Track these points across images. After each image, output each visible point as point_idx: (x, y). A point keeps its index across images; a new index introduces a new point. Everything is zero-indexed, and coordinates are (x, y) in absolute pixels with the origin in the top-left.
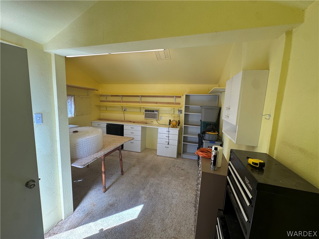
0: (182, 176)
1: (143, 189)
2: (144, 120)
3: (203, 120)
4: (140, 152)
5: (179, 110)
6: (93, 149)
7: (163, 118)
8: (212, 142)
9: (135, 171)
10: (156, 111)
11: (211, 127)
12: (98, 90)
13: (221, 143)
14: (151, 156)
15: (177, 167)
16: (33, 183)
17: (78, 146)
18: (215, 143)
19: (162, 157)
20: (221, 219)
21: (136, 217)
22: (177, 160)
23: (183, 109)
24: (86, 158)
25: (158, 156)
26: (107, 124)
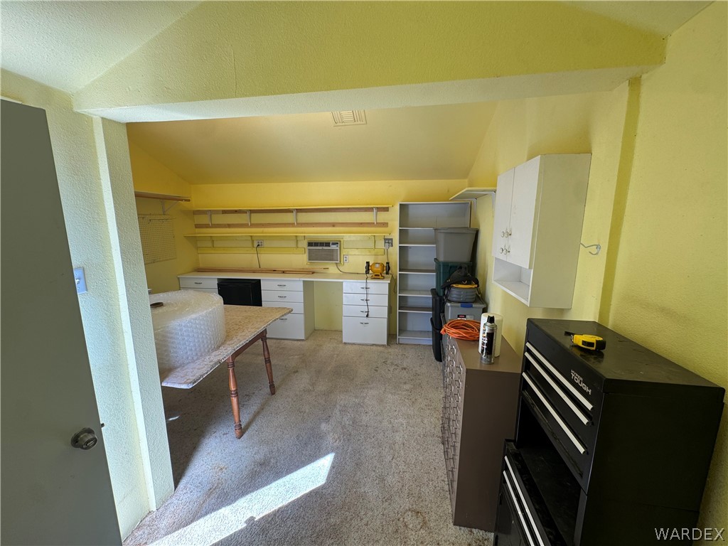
0: (405, 383)
1: (328, 419)
2: (307, 267)
3: (442, 259)
4: (303, 337)
5: (385, 239)
6: (207, 342)
7: (350, 259)
8: (466, 304)
9: (302, 381)
10: (333, 244)
11: (463, 274)
12: (189, 201)
13: (483, 306)
14: (329, 345)
15: (392, 364)
16: (90, 437)
17: (171, 338)
18: (472, 307)
19: (355, 346)
20: (515, 458)
21: (324, 483)
22: (390, 350)
23: (396, 237)
24: (192, 364)
25: (345, 343)
26: (218, 279)
